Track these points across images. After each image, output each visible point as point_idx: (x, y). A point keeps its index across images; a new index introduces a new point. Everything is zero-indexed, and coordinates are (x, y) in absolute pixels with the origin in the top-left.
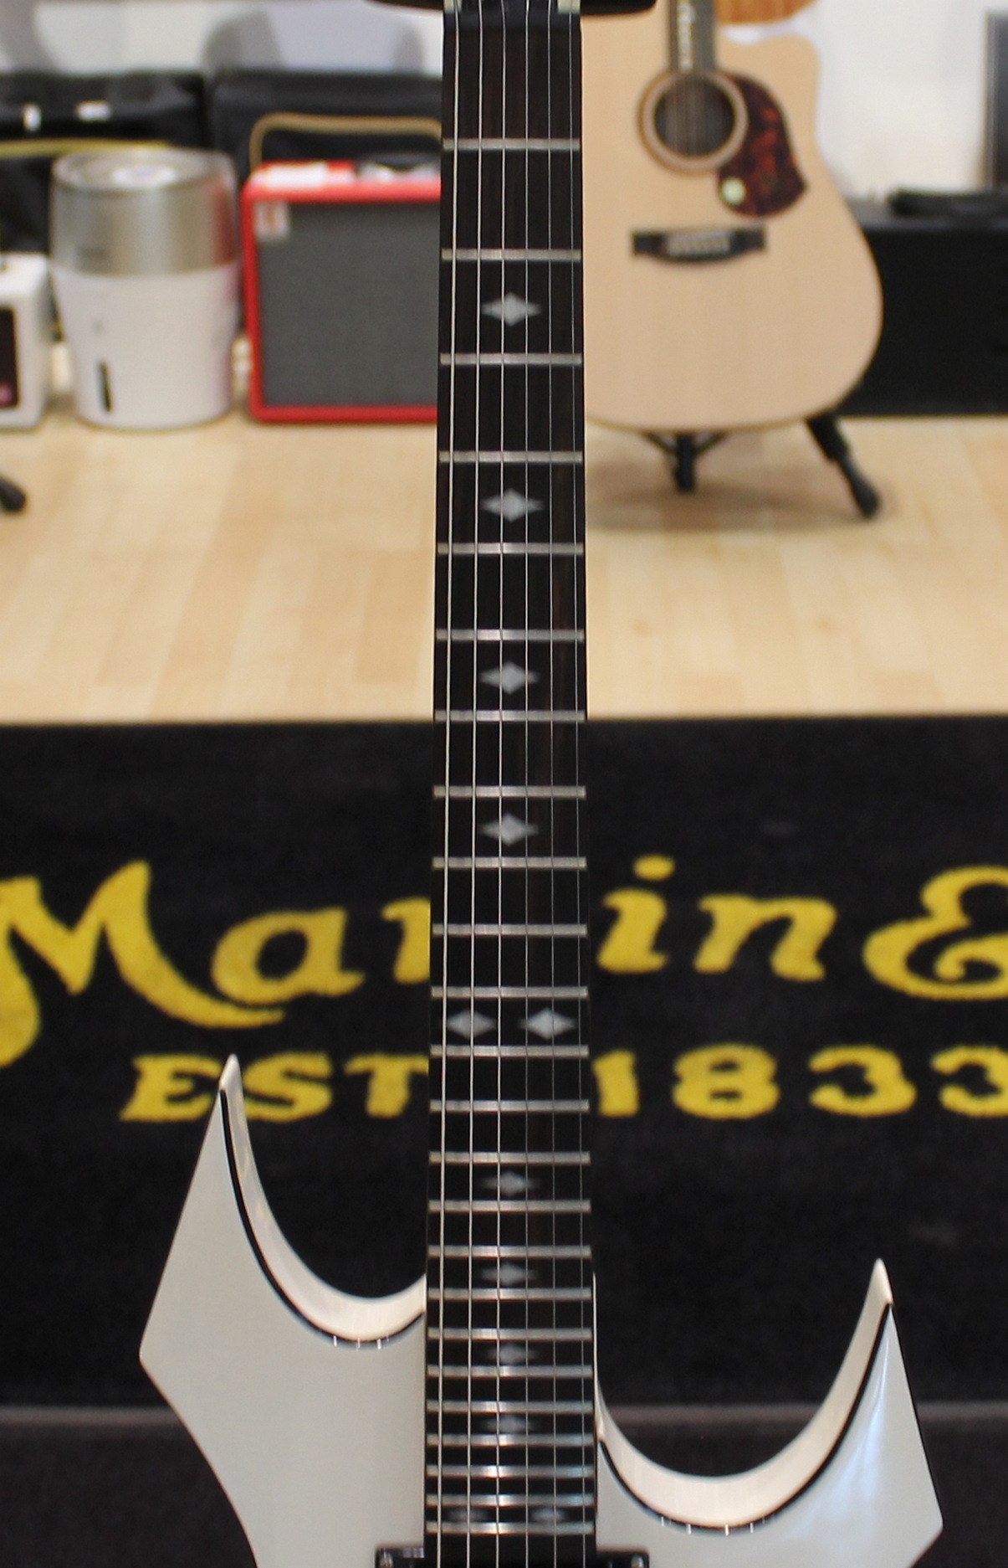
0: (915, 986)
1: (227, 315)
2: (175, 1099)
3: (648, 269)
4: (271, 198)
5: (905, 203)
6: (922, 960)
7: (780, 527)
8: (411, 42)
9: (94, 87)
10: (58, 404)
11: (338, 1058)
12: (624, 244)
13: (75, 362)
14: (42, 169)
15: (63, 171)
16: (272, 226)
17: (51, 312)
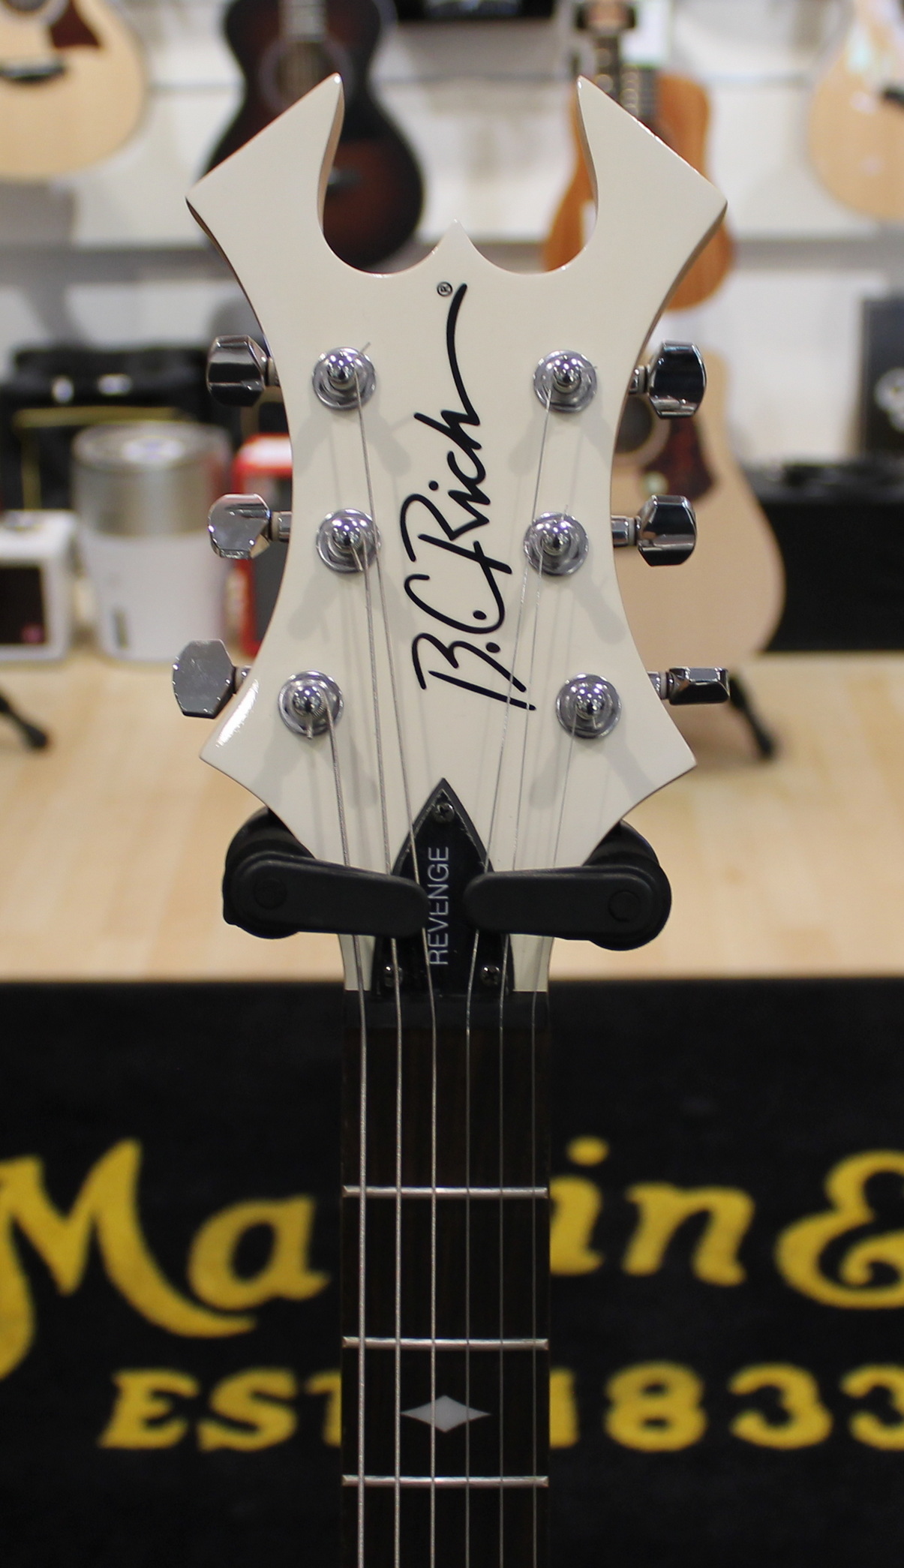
2: (154, 1422)
4: (259, 473)
6: (830, 1262)
9: (115, 360)
11: (301, 1374)
13: (95, 602)
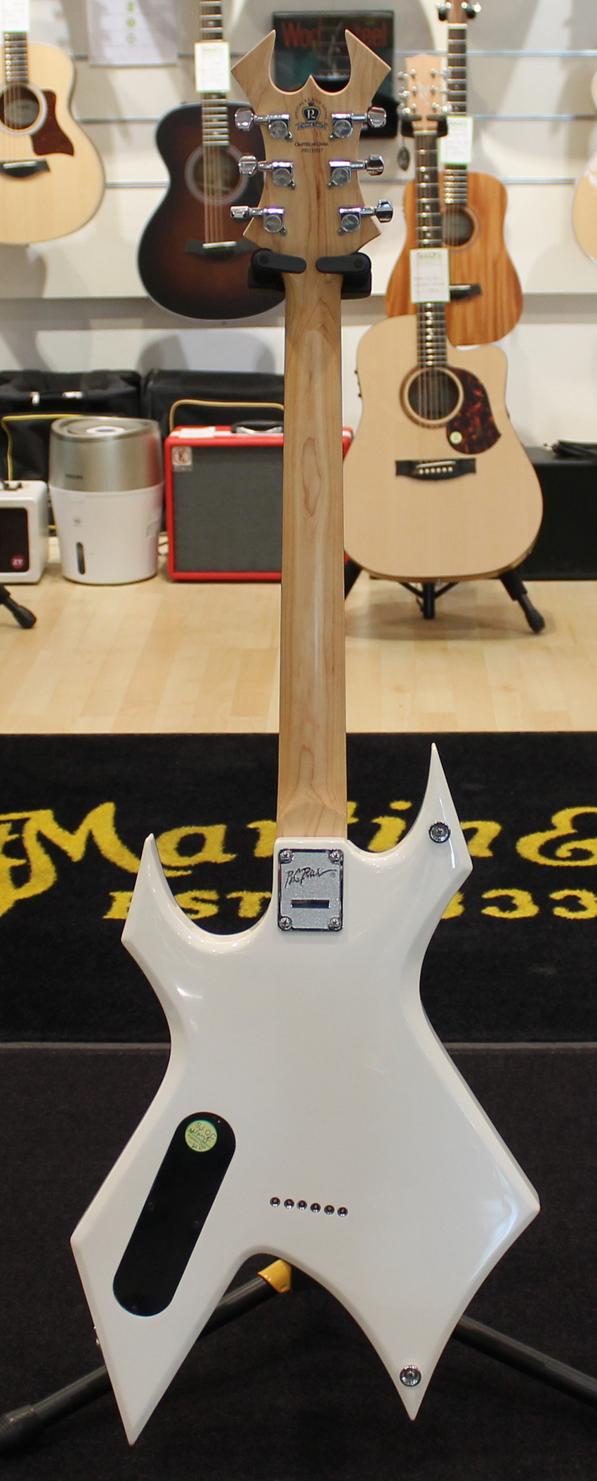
0: (543, 861)
1: (156, 516)
3: (405, 482)
4: (183, 444)
5: (563, 449)
6: (548, 849)
7: (483, 638)
8: (267, 354)
9: (73, 380)
10: (51, 570)
11: (222, 891)
12: (393, 469)
13: (62, 546)
14: (44, 430)
15: (56, 427)
16: (182, 461)
17: (50, 518)
